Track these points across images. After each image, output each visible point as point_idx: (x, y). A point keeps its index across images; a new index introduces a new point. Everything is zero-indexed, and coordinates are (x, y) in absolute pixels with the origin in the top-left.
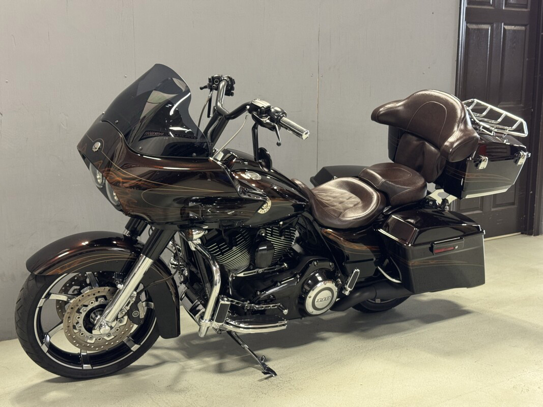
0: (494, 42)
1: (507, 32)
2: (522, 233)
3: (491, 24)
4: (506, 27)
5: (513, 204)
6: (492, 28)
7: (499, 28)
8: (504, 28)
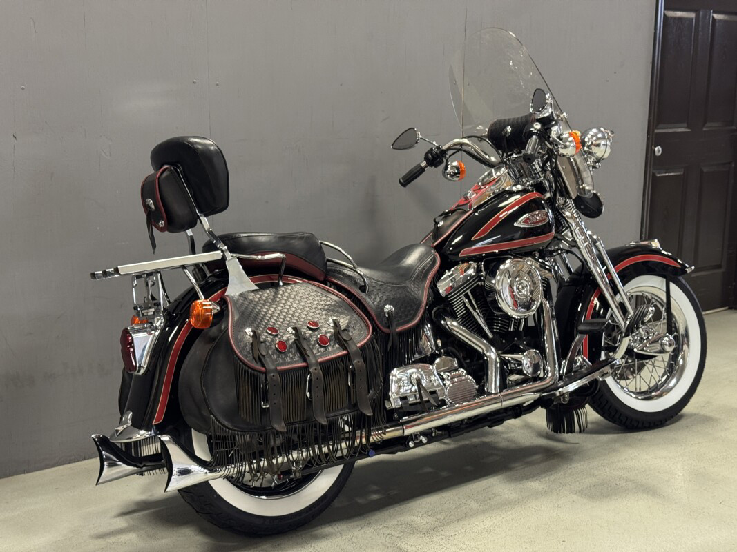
0: (700, 37)
1: (717, 24)
2: (730, 308)
3: (696, 11)
4: (716, 16)
5: (719, 267)
6: (697, 17)
7: (707, 17)
8: (713, 17)
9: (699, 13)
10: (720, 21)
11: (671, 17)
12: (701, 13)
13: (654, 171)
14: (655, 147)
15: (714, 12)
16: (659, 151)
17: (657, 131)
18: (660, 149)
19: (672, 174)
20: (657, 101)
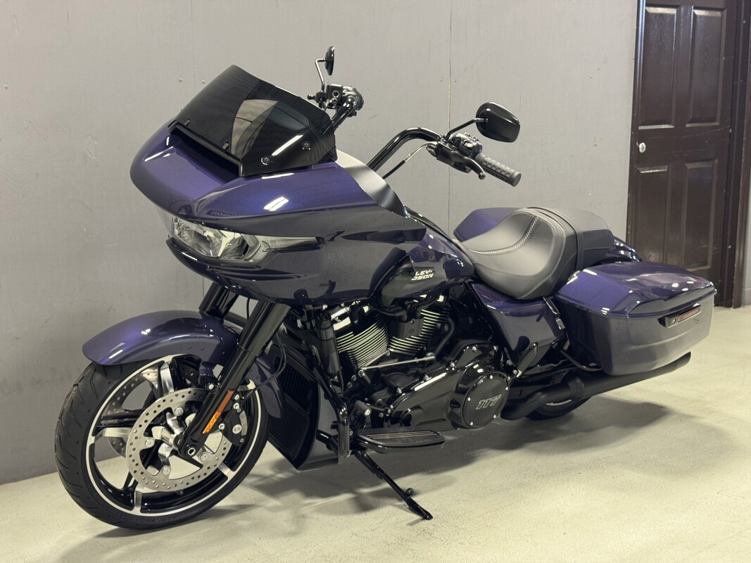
0: (681, 33)
1: (698, 21)
3: (677, 7)
4: (697, 12)
5: (705, 263)
6: (678, 13)
7: (689, 13)
8: (694, 13)
9: (680, 10)
10: (701, 17)
11: (653, 14)
12: (682, 9)
13: (638, 168)
14: (639, 143)
15: (695, 8)
16: (643, 148)
17: (641, 128)
18: (644, 146)
19: (657, 171)
20: (640, 97)
